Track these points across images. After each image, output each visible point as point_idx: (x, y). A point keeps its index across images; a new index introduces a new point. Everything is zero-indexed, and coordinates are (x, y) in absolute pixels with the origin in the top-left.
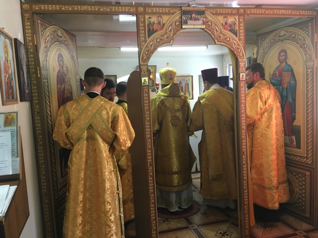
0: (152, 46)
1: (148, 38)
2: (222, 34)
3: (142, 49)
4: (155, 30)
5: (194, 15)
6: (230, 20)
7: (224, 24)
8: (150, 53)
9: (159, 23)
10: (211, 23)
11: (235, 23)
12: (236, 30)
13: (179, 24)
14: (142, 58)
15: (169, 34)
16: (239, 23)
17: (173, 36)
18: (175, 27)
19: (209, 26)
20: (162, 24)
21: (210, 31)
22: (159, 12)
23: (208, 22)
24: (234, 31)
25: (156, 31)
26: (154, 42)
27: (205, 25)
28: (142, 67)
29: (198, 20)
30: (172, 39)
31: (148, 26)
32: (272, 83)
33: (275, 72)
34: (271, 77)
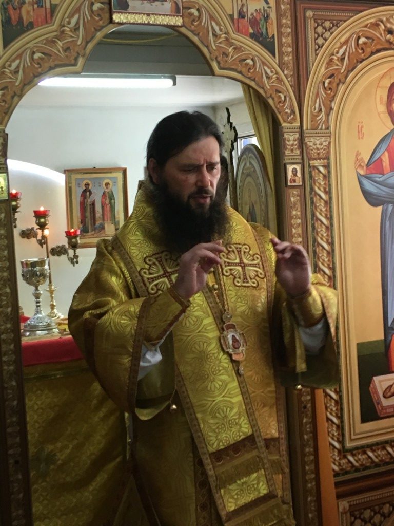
0: (16, 72)
2: (231, 44)
4: (25, 24)
6: (254, 5)
7: (236, 16)
8: (13, 97)
9: (40, 2)
10: (198, 10)
11: (268, 16)
12: (270, 36)
13: (101, 9)
15: (72, 37)
16: (279, 16)
17: (84, 43)
18: (91, 16)
19: (194, 20)
20: (48, 5)
21: (197, 35)
23: (190, 8)
24: (266, 38)
25: (31, 26)
26: (25, 60)
30: (81, 53)
31: (5, 9)
32: (367, 194)
33: (377, 156)
34: (362, 172)
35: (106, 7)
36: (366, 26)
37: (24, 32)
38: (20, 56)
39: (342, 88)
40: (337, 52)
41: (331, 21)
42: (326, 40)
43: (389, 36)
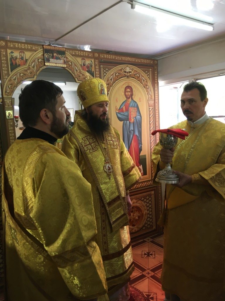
0: (15, 79)
1: (11, 71)
2: (81, 73)
3: (5, 82)
4: (18, 65)
5: (55, 54)
6: (88, 62)
7: (82, 65)
8: (14, 87)
9: (22, 58)
10: (71, 63)
11: (92, 65)
12: (93, 71)
13: (41, 61)
14: (6, 92)
15: (32, 69)
16: (95, 65)
17: (36, 72)
18: (38, 63)
19: (70, 66)
20: (25, 59)
21: (71, 70)
22: (21, 48)
23: (69, 62)
24: (91, 72)
25: (19, 66)
26: (18, 76)
27: (66, 64)
28: (5, 100)
29: (59, 59)
30: (36, 74)
31: (11, 60)
32: (119, 118)
33: (122, 107)
34: (117, 112)
35: (43, 61)
36: (118, 70)
37: (17, 67)
38: (16, 75)
39: (111, 88)
40: (110, 78)
41: (108, 69)
42: (107, 74)
43: (125, 73)
